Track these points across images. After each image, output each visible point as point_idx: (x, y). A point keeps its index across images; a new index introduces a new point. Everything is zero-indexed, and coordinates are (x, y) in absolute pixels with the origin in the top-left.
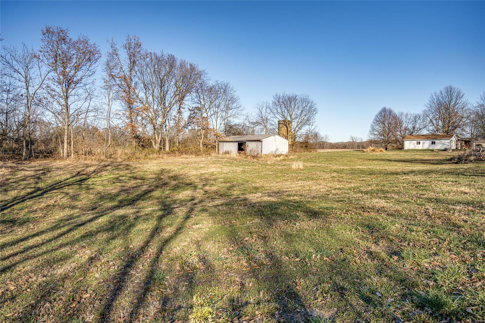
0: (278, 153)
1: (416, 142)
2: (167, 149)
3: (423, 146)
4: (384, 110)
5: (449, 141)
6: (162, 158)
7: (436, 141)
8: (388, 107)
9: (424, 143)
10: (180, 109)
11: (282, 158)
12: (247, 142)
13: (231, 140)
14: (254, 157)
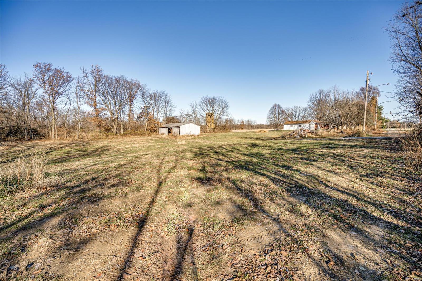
0: (191, 134)
1: (290, 125)
2: (122, 133)
3: (294, 128)
4: (275, 106)
5: (308, 125)
6: (117, 138)
7: (301, 125)
8: (277, 104)
9: (294, 126)
10: (130, 108)
11: (193, 137)
12: (173, 128)
13: (165, 126)
14: (175, 136)
